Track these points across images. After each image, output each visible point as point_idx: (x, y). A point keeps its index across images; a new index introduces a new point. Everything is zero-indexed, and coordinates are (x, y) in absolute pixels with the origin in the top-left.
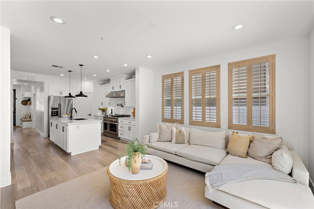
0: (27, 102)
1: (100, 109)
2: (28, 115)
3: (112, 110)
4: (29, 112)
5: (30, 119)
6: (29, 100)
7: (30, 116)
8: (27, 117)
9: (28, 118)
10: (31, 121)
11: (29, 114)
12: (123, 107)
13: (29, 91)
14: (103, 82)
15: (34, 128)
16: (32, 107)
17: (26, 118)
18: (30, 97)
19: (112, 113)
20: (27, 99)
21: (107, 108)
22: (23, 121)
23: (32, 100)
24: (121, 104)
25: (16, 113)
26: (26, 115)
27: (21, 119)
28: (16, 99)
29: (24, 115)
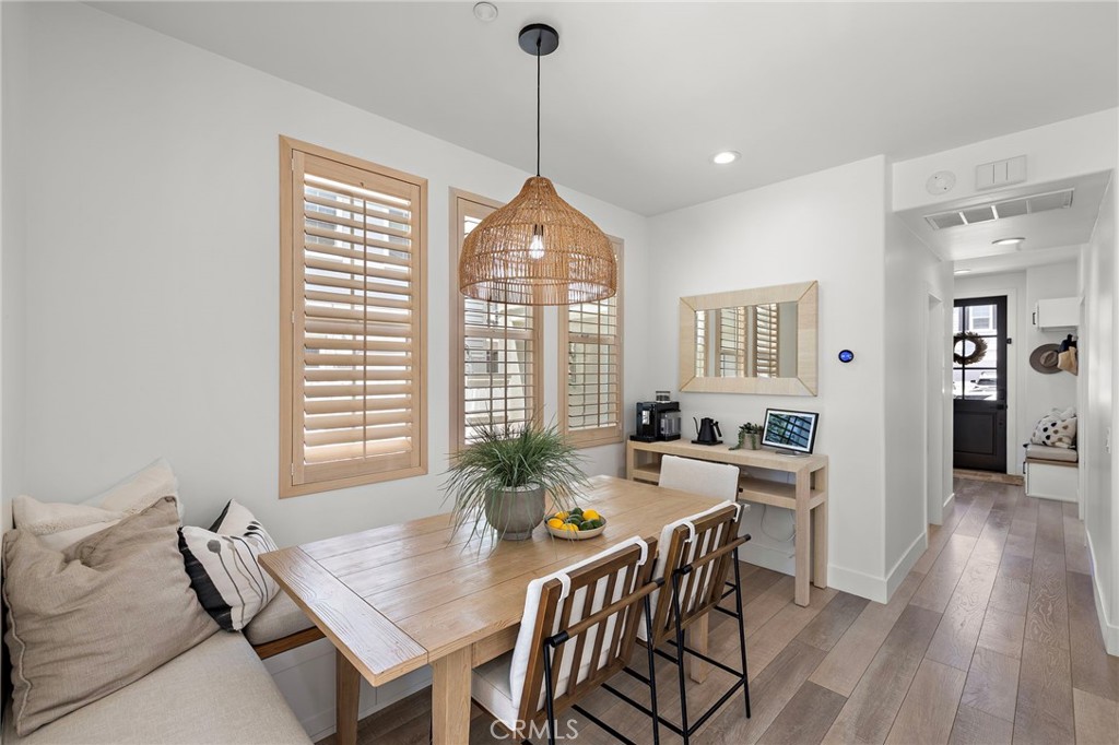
0: (1055, 354)
2: (1059, 422)
4: (1068, 411)
5: (1071, 455)
7: (1070, 432)
8: (1054, 438)
9: (1063, 446)
10: (1077, 461)
11: (1070, 420)
15: (1080, 516)
18: (1073, 328)
22: (1034, 459)
25: (1008, 410)
26: (1049, 425)
27: (1025, 446)
28: (1009, 341)
29: (1042, 427)
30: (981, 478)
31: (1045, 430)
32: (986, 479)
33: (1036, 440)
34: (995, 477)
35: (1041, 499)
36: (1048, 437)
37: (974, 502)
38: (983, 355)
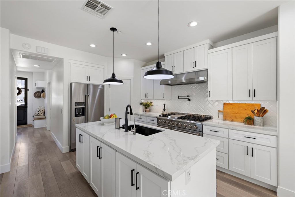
0: (40, 94)
1: (141, 104)
2: (41, 110)
3: (164, 105)
4: (43, 107)
5: (44, 117)
6: (43, 91)
7: (43, 111)
8: (40, 113)
9: (42, 115)
10: (45, 118)
11: (43, 109)
12: (189, 100)
13: (43, 79)
14: (144, 63)
15: (48, 129)
16: (46, 100)
17: (39, 115)
18: (44, 88)
19: (164, 110)
20: (41, 91)
21: (151, 102)
22: (35, 119)
23: (46, 91)
24: (188, 96)
25: (28, 108)
26: (39, 111)
27: (33, 116)
28: (28, 90)
29: (37, 111)
30: (21, 127)
31: (38, 112)
32: (23, 127)
33: (36, 114)
34: (25, 126)
35: (38, 128)
36: (39, 113)
37: (22, 134)
38: (21, 93)
